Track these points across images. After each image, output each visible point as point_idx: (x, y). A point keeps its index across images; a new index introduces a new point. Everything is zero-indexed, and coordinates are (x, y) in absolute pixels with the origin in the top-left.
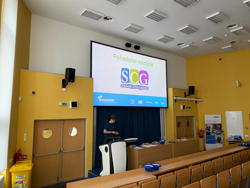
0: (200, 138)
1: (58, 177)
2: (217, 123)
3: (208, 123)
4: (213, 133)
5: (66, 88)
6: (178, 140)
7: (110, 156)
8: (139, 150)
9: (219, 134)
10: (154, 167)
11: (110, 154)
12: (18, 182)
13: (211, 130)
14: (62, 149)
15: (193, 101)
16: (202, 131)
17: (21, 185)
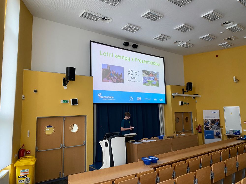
0: (199, 134)
1: (61, 172)
2: (216, 118)
3: (206, 118)
4: (211, 128)
5: (66, 86)
6: (177, 135)
7: (110, 151)
8: (138, 145)
9: (218, 129)
10: (152, 160)
11: (110, 149)
12: (22, 176)
13: (209, 125)
14: (64, 145)
15: (192, 97)
16: (201, 126)
17: (25, 179)
